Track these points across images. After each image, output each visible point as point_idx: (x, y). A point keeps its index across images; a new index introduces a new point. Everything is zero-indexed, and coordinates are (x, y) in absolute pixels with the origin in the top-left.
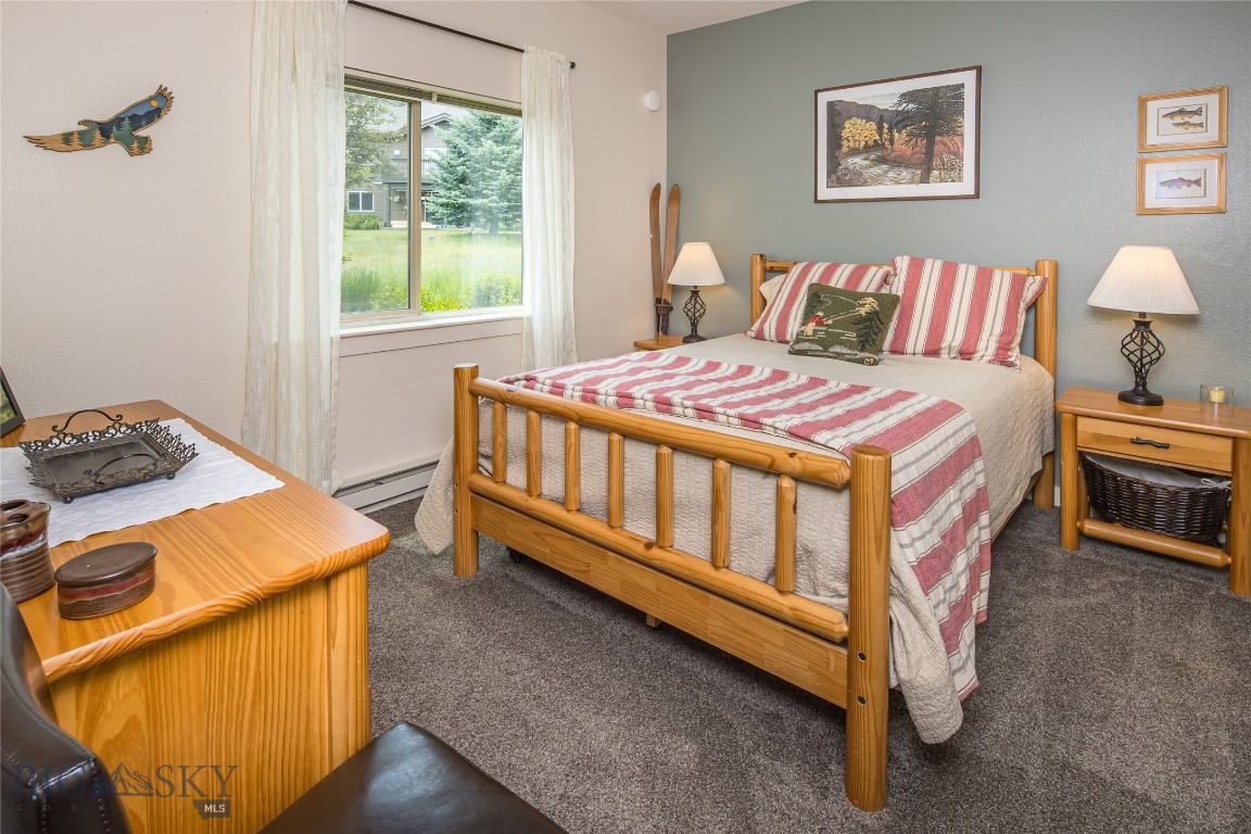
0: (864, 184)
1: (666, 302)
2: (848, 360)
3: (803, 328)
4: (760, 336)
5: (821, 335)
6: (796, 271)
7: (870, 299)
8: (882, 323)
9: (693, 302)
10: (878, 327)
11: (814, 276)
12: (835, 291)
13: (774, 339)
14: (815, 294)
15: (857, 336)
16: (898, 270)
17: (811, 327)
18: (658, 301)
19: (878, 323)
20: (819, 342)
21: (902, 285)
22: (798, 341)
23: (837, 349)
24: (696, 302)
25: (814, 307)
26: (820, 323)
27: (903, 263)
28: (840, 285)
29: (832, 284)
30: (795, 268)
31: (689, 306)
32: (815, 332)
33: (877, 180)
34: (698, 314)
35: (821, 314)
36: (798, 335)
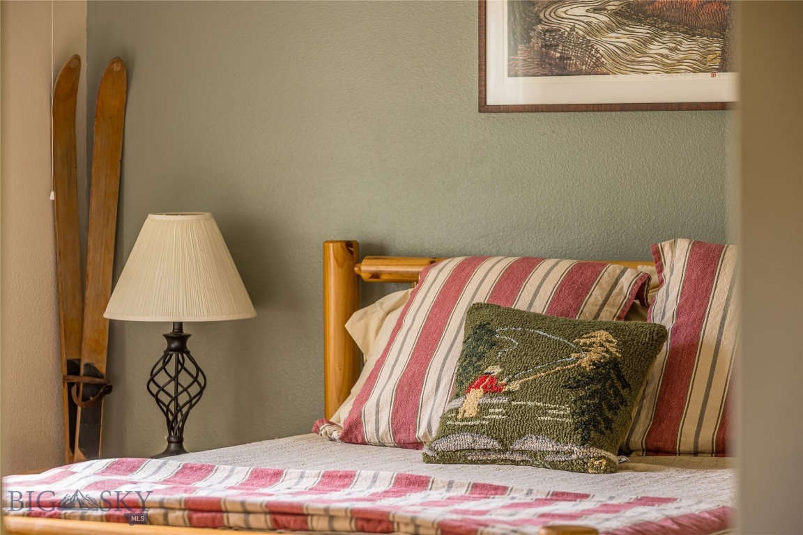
0: (596, 69)
1: (92, 371)
2: (554, 466)
3: (456, 403)
4: (352, 435)
5: (496, 414)
6: (435, 280)
7: (602, 335)
8: (626, 385)
9: (171, 368)
10: (617, 394)
11: (480, 286)
12: (526, 319)
13: (389, 439)
14: (482, 326)
15: (573, 413)
16: (666, 270)
17: (475, 397)
18: (73, 367)
19: (619, 385)
20: (492, 431)
21: (672, 306)
22: (447, 430)
23: (533, 443)
24: (180, 366)
25: (481, 357)
26: (492, 388)
27: (677, 257)
28: (539, 307)
29: (521, 304)
30: (433, 272)
31: (162, 379)
32: (483, 409)
33: (626, 61)
34: (183, 398)
35: (496, 370)
36: (444, 418)
